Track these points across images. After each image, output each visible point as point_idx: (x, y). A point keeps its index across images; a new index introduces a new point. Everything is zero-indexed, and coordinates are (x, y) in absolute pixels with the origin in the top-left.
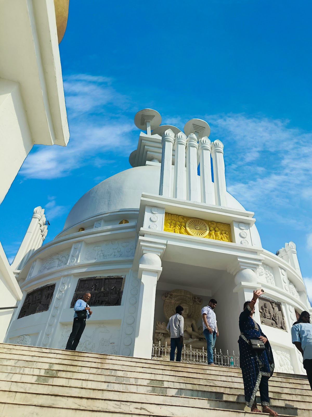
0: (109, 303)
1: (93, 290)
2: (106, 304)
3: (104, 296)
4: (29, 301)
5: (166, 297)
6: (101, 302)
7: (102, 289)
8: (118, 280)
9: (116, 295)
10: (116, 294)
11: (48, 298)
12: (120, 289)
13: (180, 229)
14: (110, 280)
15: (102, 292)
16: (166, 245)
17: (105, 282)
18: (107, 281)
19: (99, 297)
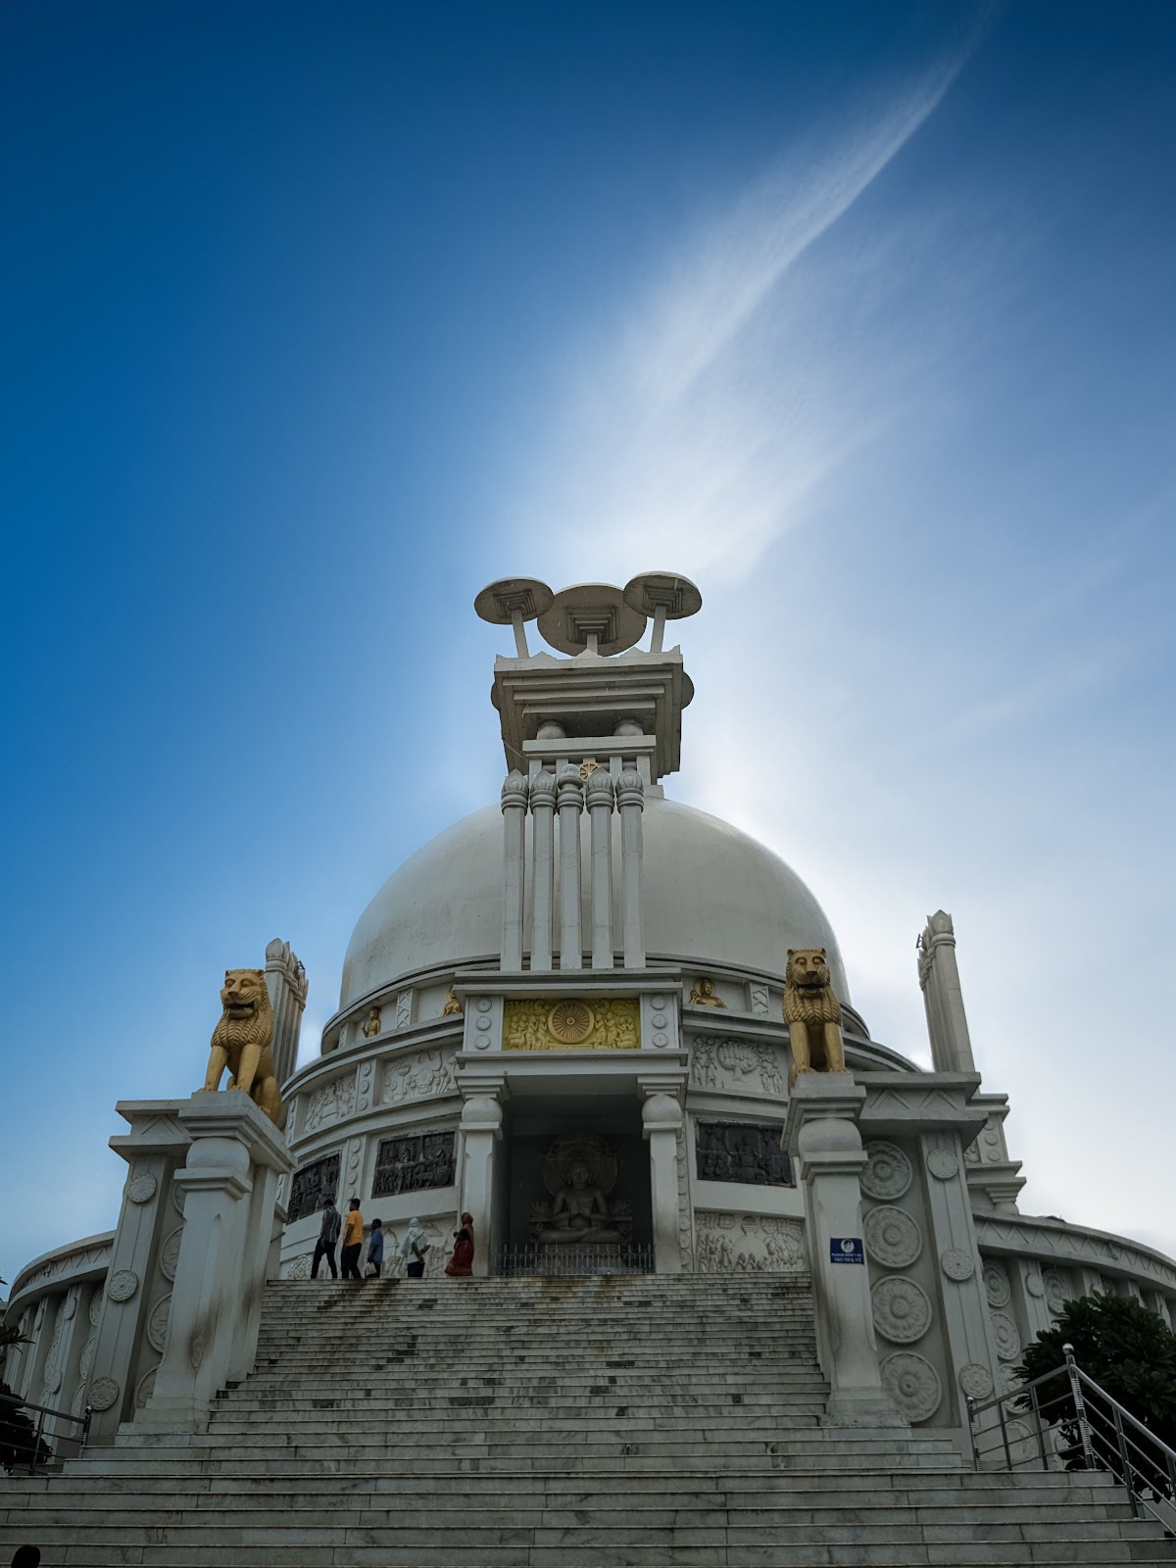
0: (434, 1184)
1: (406, 1161)
2: (430, 1185)
3: (426, 1171)
4: (299, 1188)
5: (545, 1154)
6: (420, 1182)
7: (422, 1159)
8: (447, 1137)
9: (445, 1167)
10: (445, 1164)
11: (331, 1182)
12: (451, 1155)
13: (536, 1031)
14: (434, 1139)
15: (421, 1164)
16: (505, 1078)
17: (424, 1143)
18: (427, 1140)
19: (418, 1173)
